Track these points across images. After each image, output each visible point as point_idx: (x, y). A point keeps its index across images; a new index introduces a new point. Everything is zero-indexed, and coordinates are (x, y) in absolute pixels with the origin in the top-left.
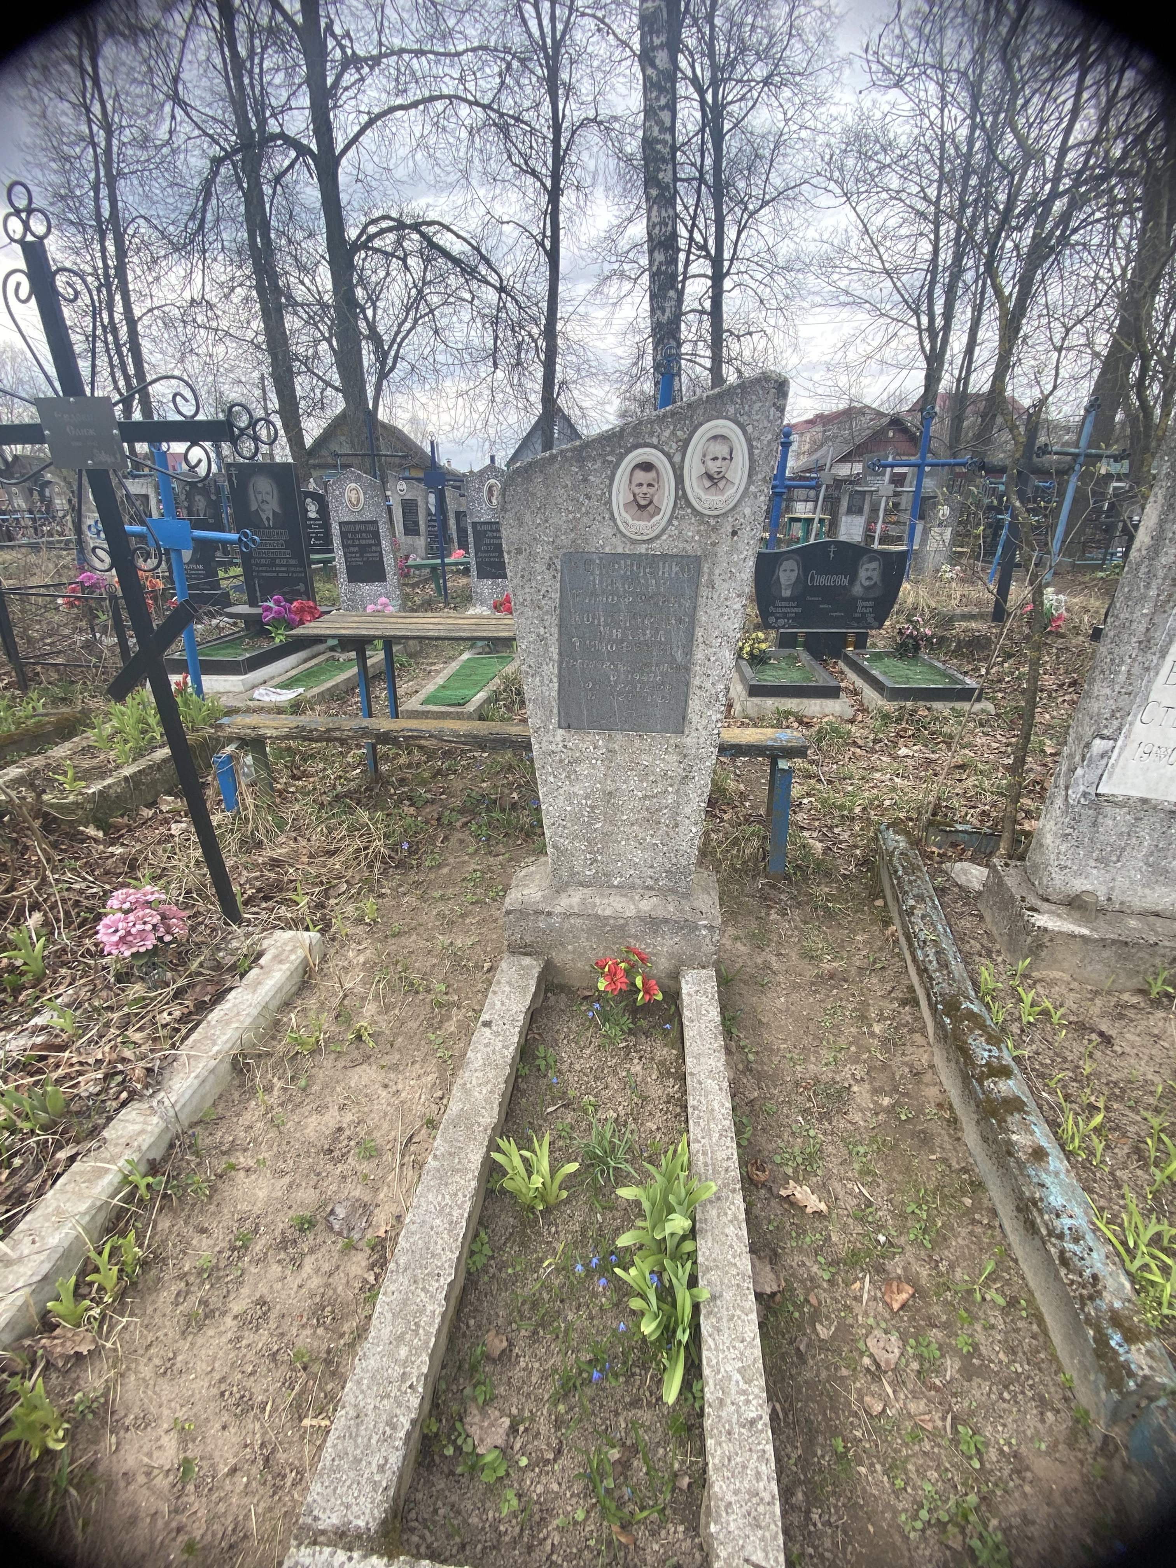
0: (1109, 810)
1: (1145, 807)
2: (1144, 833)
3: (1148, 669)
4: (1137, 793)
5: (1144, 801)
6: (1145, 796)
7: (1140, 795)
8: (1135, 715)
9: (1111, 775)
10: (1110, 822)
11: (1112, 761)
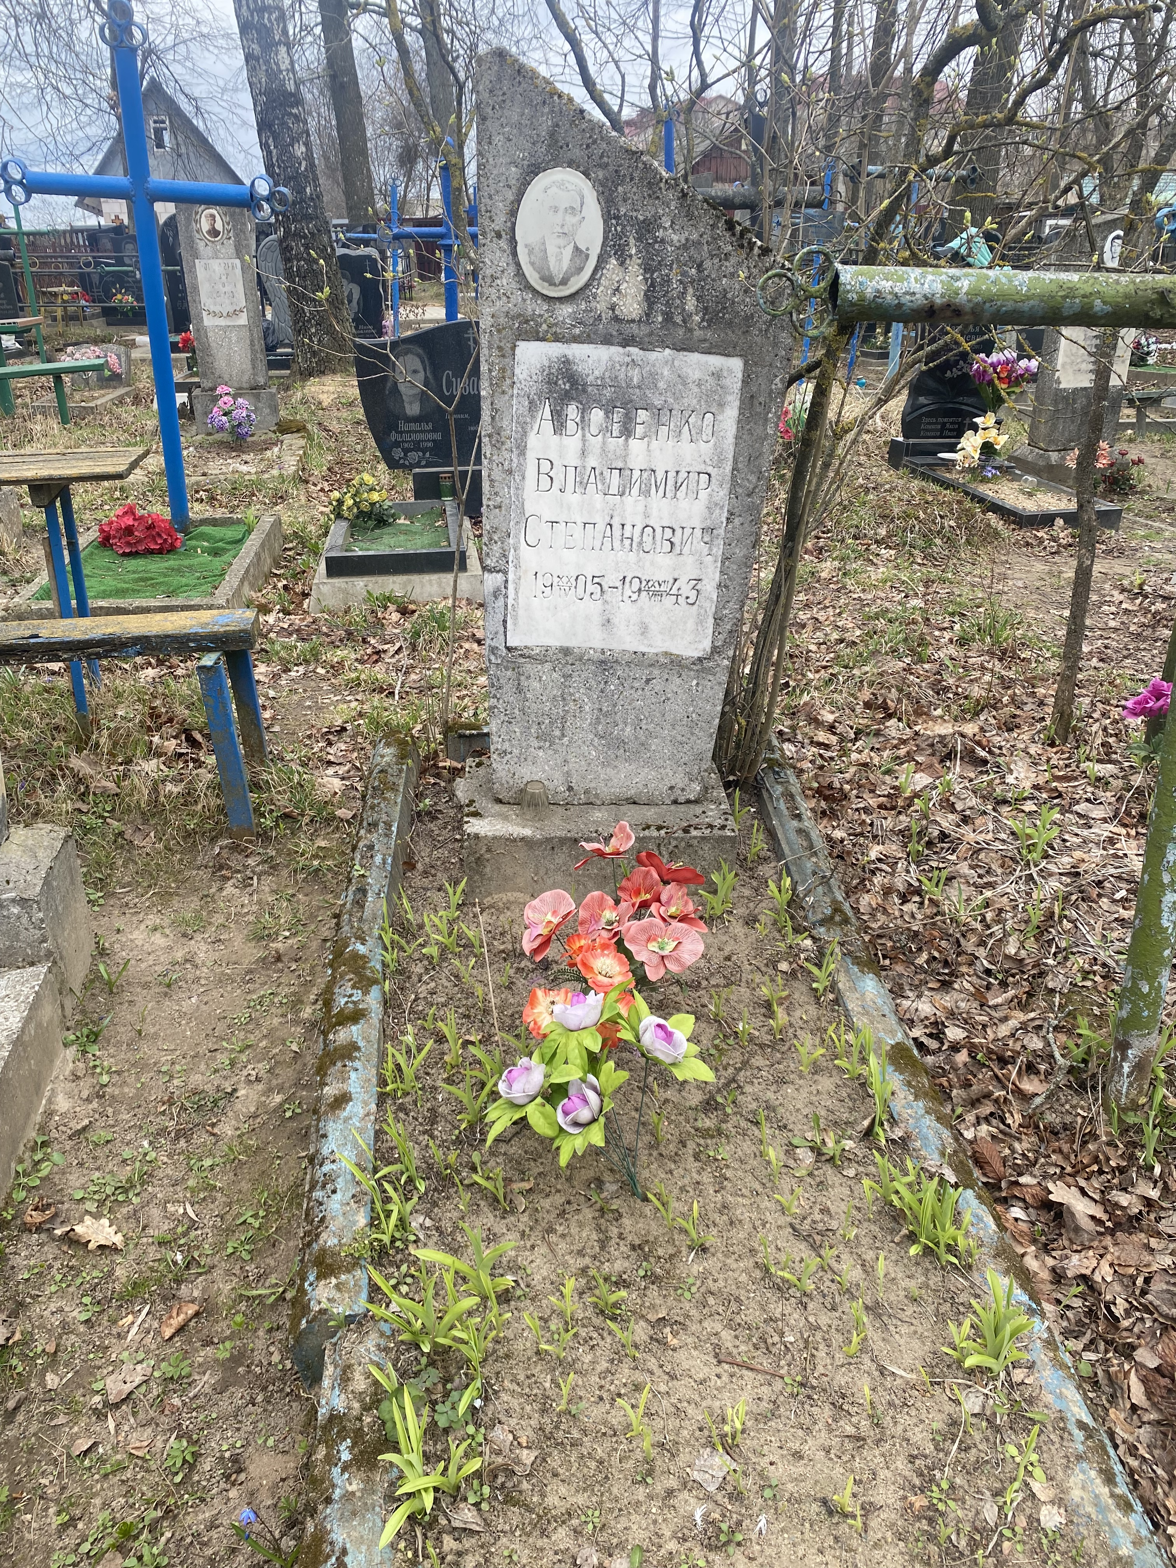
0: (529, 668)
1: (570, 659)
2: (580, 694)
3: (510, 472)
4: (555, 641)
5: (566, 651)
6: (566, 644)
7: (558, 644)
8: (517, 536)
9: (515, 618)
10: (536, 684)
11: (510, 601)
